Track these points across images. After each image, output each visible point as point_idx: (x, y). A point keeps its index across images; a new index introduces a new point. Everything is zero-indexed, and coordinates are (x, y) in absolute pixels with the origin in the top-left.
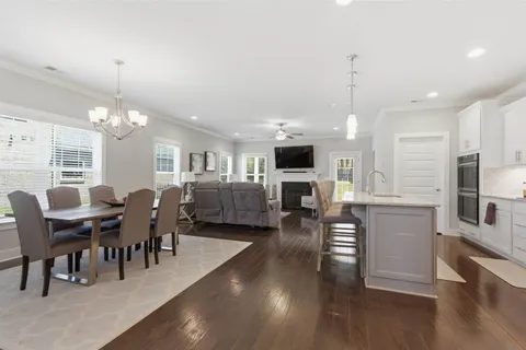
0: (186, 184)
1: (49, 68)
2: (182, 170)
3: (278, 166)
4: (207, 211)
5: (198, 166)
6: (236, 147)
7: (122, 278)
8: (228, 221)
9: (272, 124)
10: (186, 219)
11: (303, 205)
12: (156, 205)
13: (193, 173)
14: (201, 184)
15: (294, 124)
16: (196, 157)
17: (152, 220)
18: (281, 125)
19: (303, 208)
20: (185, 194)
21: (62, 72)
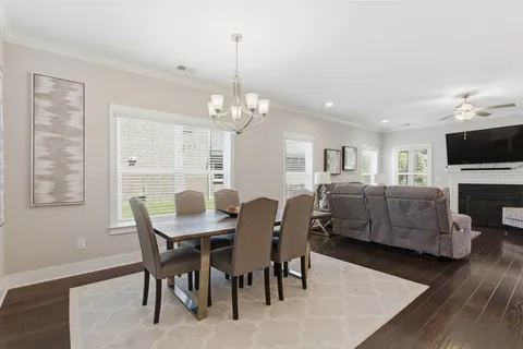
0: (320, 186)
1: (181, 68)
2: (315, 171)
3: (451, 162)
4: (346, 223)
5: (334, 165)
6: (383, 138)
7: (236, 317)
8: (378, 240)
9: (447, 98)
10: (319, 229)
11: (505, 222)
12: (279, 218)
13: (328, 173)
14: (339, 188)
15: (491, 92)
16: (331, 154)
17: (276, 234)
18: (466, 96)
19: (507, 228)
20: (320, 198)
21: (191, 70)
